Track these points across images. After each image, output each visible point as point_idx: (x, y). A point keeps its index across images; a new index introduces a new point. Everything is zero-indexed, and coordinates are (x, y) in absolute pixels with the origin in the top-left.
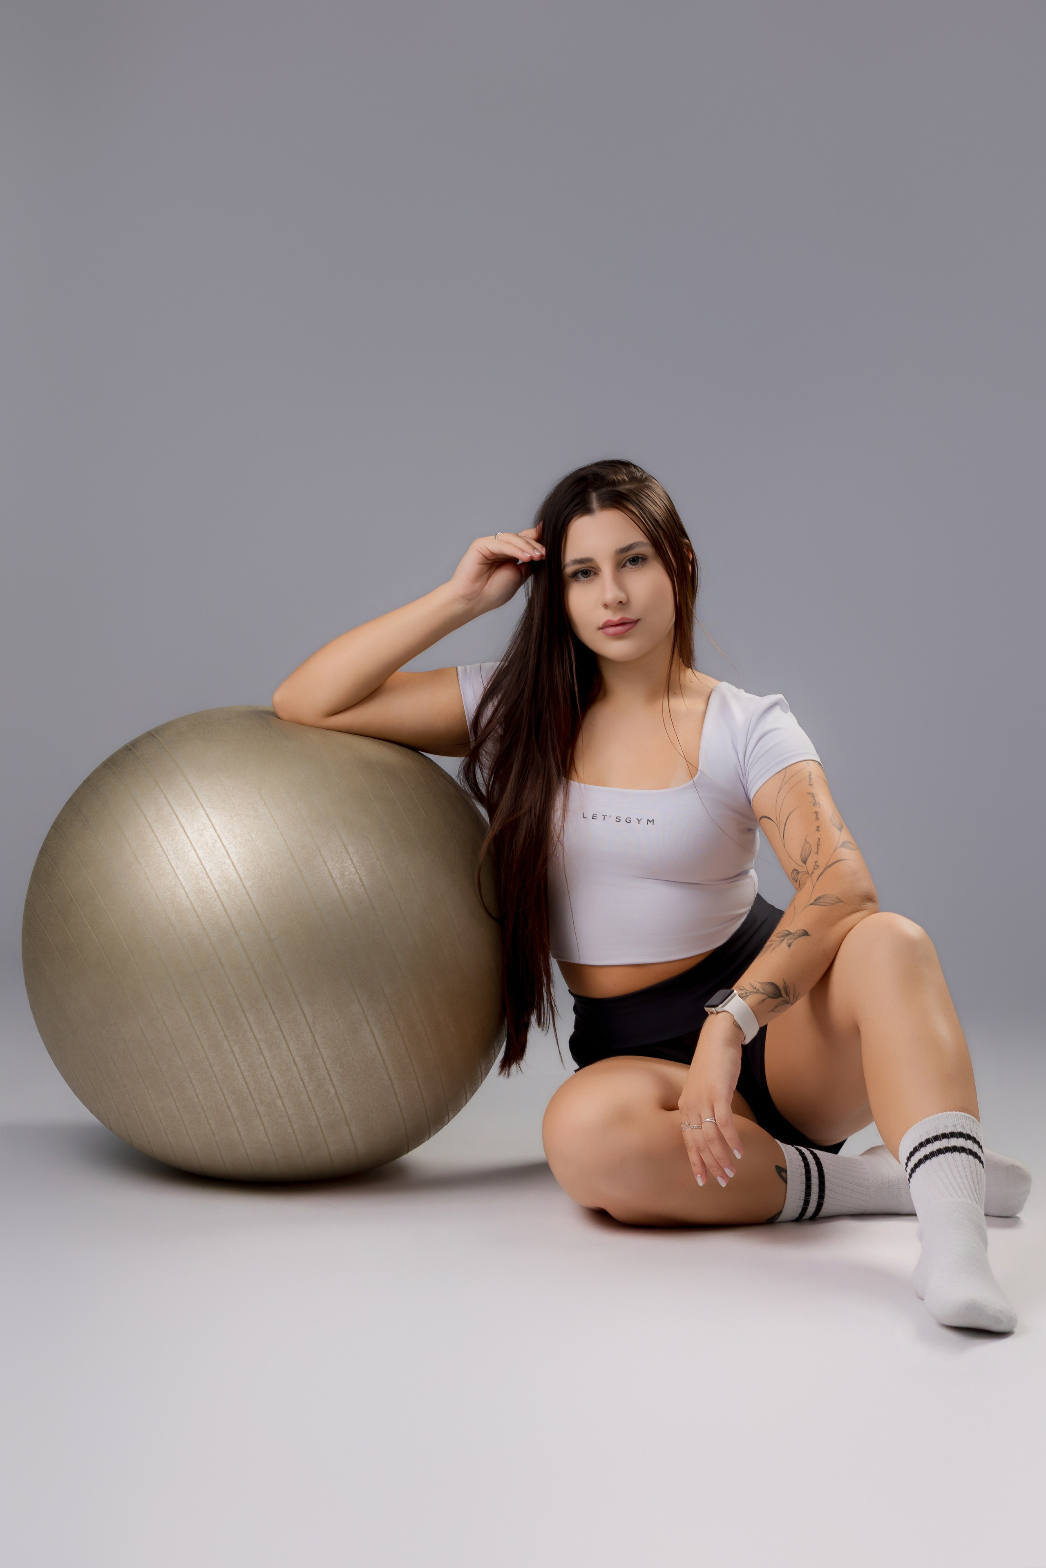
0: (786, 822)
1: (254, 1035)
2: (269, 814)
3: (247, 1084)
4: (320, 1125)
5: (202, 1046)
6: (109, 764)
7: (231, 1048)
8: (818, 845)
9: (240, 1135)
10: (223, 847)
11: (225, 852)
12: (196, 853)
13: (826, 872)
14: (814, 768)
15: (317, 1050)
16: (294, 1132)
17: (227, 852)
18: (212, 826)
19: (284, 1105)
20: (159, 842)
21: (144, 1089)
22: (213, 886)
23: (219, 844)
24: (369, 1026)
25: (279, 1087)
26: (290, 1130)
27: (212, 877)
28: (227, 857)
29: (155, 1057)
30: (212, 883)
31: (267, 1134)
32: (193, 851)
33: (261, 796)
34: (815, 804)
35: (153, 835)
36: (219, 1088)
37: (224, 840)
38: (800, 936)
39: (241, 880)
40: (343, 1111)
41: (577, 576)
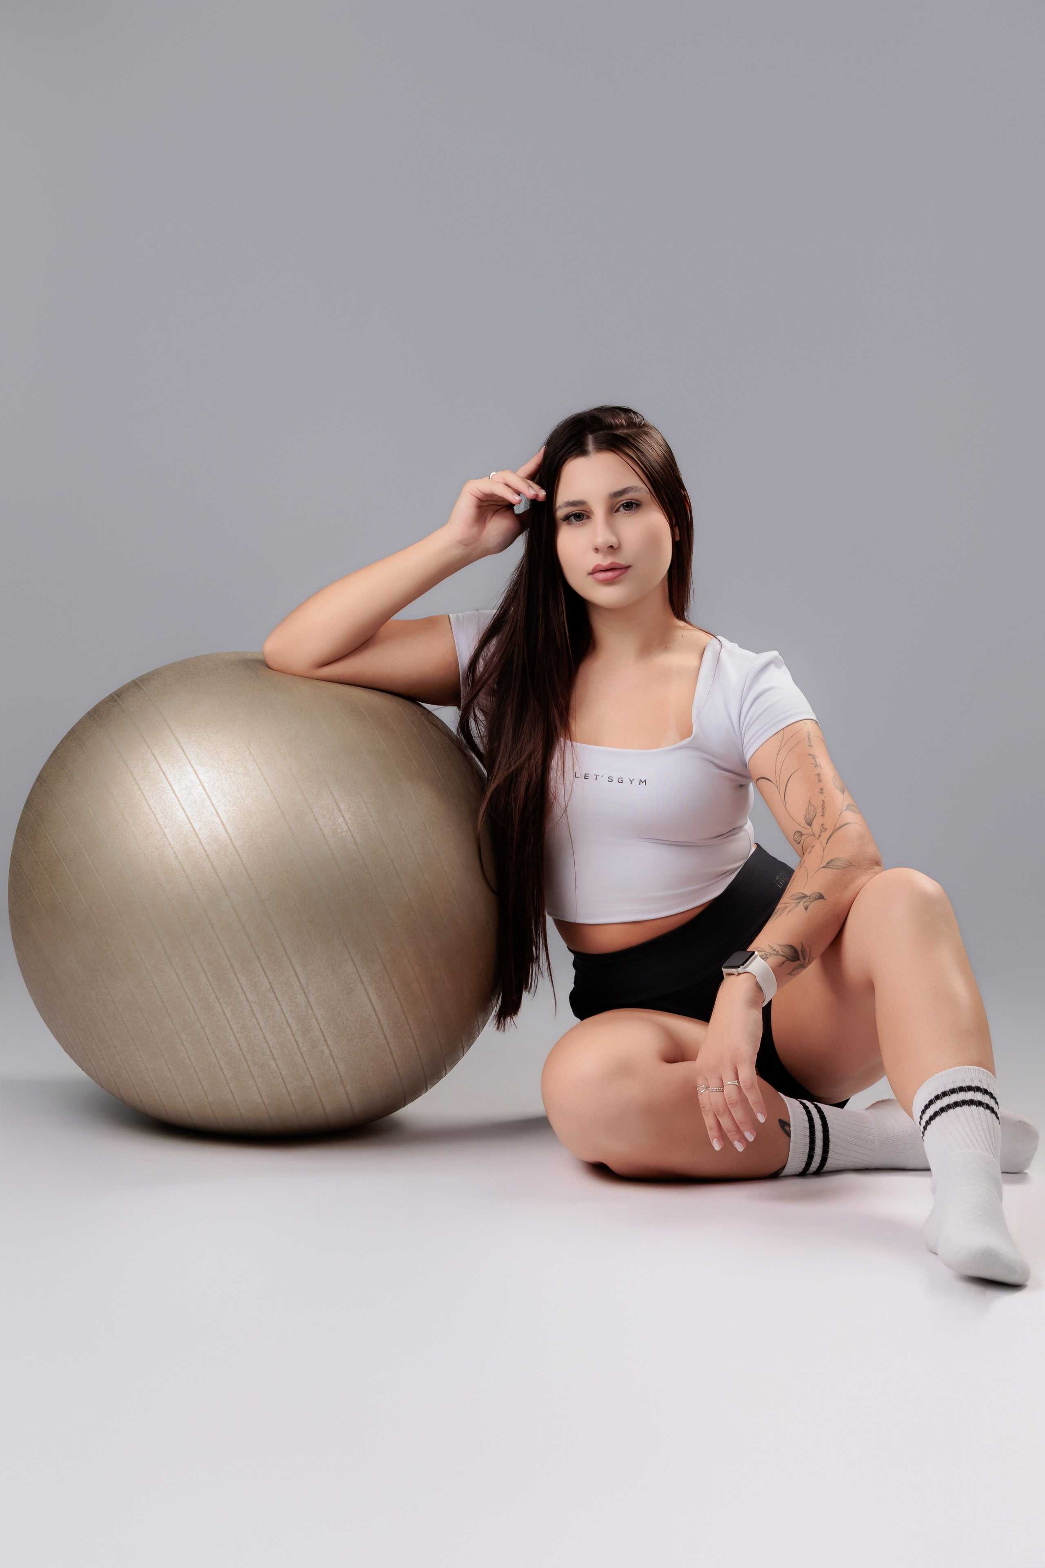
0: (787, 783)
1: (246, 997)
2: (259, 770)
3: (239, 1046)
4: (315, 1085)
5: (193, 1008)
6: (94, 715)
7: (223, 1011)
8: (823, 808)
9: (233, 1096)
10: (211, 806)
11: (214, 810)
12: (185, 812)
13: (835, 835)
14: (810, 727)
15: (310, 1011)
16: (288, 1093)
17: (216, 811)
18: (200, 784)
19: (277, 1067)
20: (146, 800)
21: (135, 1051)
22: (202, 845)
23: (208, 802)
24: (364, 986)
25: (273, 1049)
26: (284, 1091)
27: (201, 836)
28: (216, 816)
29: (145, 1019)
30: (201, 843)
31: (260, 1095)
32: (182, 810)
33: (250, 752)
34: (816, 766)
35: (140, 792)
36: (211, 1049)
37: (213, 798)
38: (816, 899)
39: (231, 839)
40: (338, 1071)
41: (570, 519)
